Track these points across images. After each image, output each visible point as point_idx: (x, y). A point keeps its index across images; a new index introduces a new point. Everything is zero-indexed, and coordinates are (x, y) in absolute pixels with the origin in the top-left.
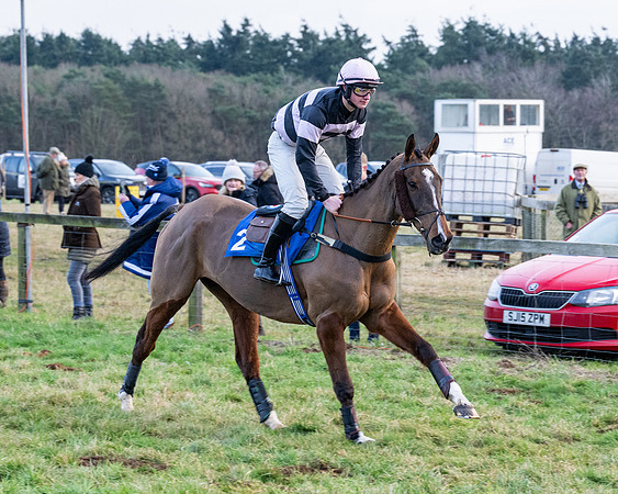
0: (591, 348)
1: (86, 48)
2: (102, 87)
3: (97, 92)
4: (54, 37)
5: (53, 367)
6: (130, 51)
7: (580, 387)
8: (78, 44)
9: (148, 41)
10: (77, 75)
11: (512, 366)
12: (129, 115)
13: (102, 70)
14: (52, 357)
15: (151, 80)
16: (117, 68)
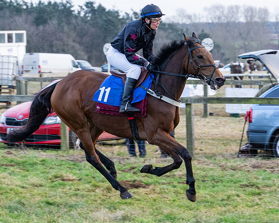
0: (48, 144)
7: (43, 162)
11: (12, 154)
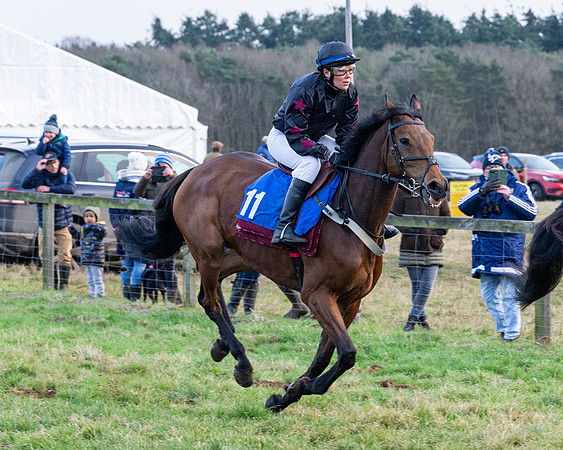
1: (415, 27)
2: (432, 70)
3: (428, 75)
4: (379, 15)
5: (384, 385)
6: (464, 29)
8: (406, 23)
9: (483, 18)
10: (404, 57)
12: (463, 101)
13: (433, 51)
14: (383, 373)
15: (487, 62)
16: (449, 48)
